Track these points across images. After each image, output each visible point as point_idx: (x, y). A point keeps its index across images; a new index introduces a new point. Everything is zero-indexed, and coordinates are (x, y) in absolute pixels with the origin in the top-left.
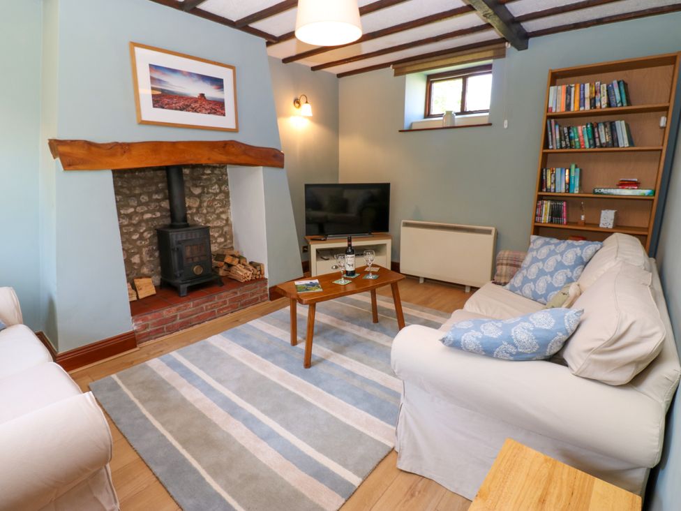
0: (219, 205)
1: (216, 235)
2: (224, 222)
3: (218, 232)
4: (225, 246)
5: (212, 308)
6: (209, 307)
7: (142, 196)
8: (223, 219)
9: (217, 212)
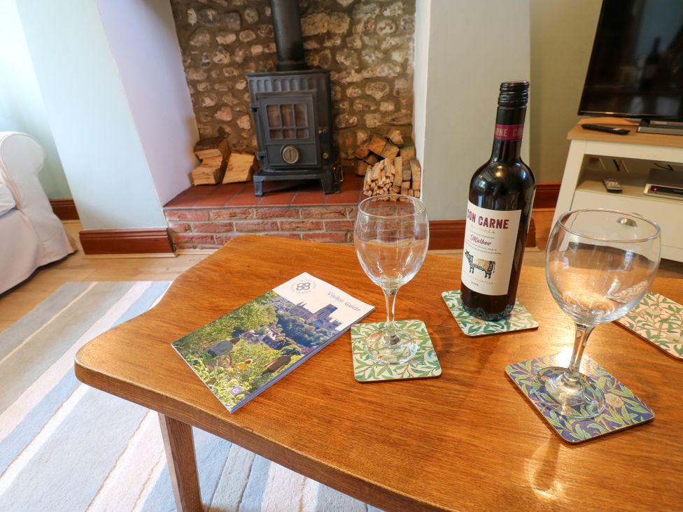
0: (388, 30)
1: (378, 95)
2: (398, 69)
3: (382, 90)
4: (393, 120)
5: (294, 230)
6: (287, 226)
7: (247, 11)
8: (395, 63)
9: (384, 46)
